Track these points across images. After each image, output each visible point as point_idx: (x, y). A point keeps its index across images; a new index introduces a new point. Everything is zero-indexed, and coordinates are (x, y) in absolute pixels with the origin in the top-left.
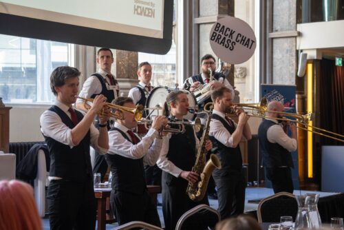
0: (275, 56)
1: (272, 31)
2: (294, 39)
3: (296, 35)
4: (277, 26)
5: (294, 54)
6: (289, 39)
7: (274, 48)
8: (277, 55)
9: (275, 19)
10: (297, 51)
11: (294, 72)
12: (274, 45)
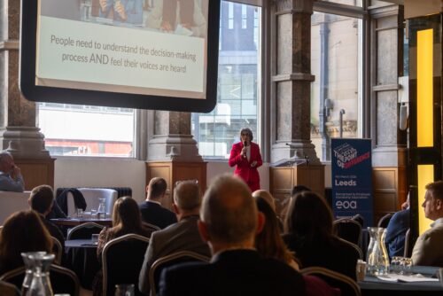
0: (379, 109)
1: (376, 84)
2: (395, 92)
3: (396, 88)
4: (381, 80)
5: (396, 107)
6: (392, 92)
7: (379, 101)
8: (382, 109)
9: (379, 72)
10: (399, 104)
11: (395, 125)
12: (379, 98)
